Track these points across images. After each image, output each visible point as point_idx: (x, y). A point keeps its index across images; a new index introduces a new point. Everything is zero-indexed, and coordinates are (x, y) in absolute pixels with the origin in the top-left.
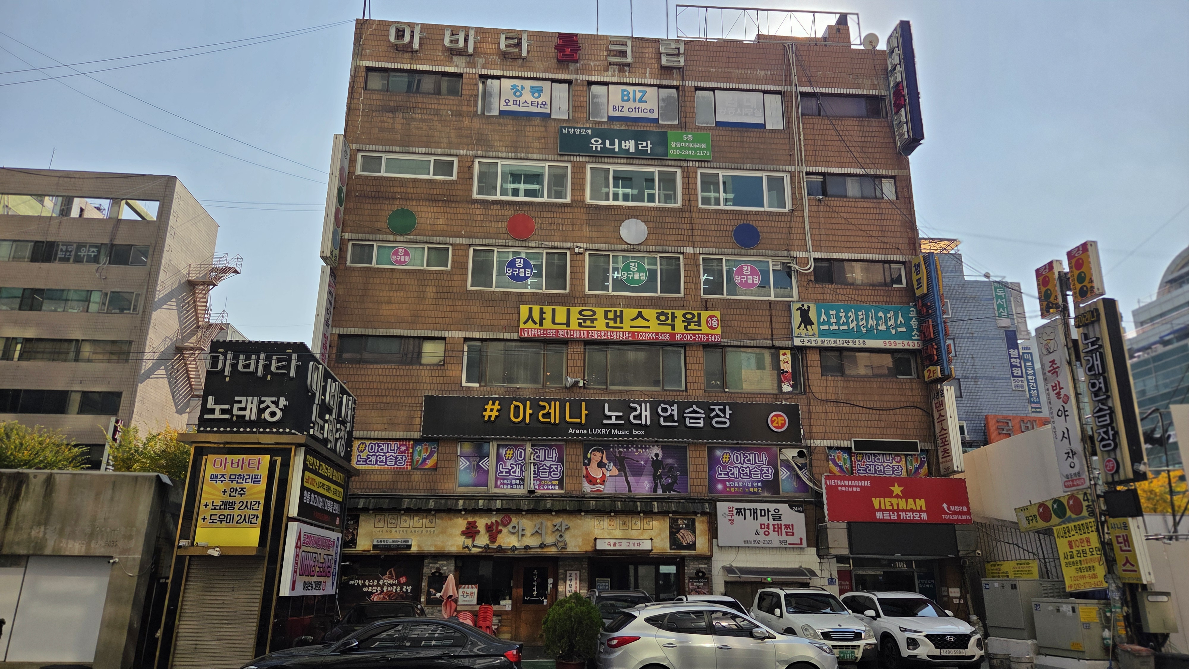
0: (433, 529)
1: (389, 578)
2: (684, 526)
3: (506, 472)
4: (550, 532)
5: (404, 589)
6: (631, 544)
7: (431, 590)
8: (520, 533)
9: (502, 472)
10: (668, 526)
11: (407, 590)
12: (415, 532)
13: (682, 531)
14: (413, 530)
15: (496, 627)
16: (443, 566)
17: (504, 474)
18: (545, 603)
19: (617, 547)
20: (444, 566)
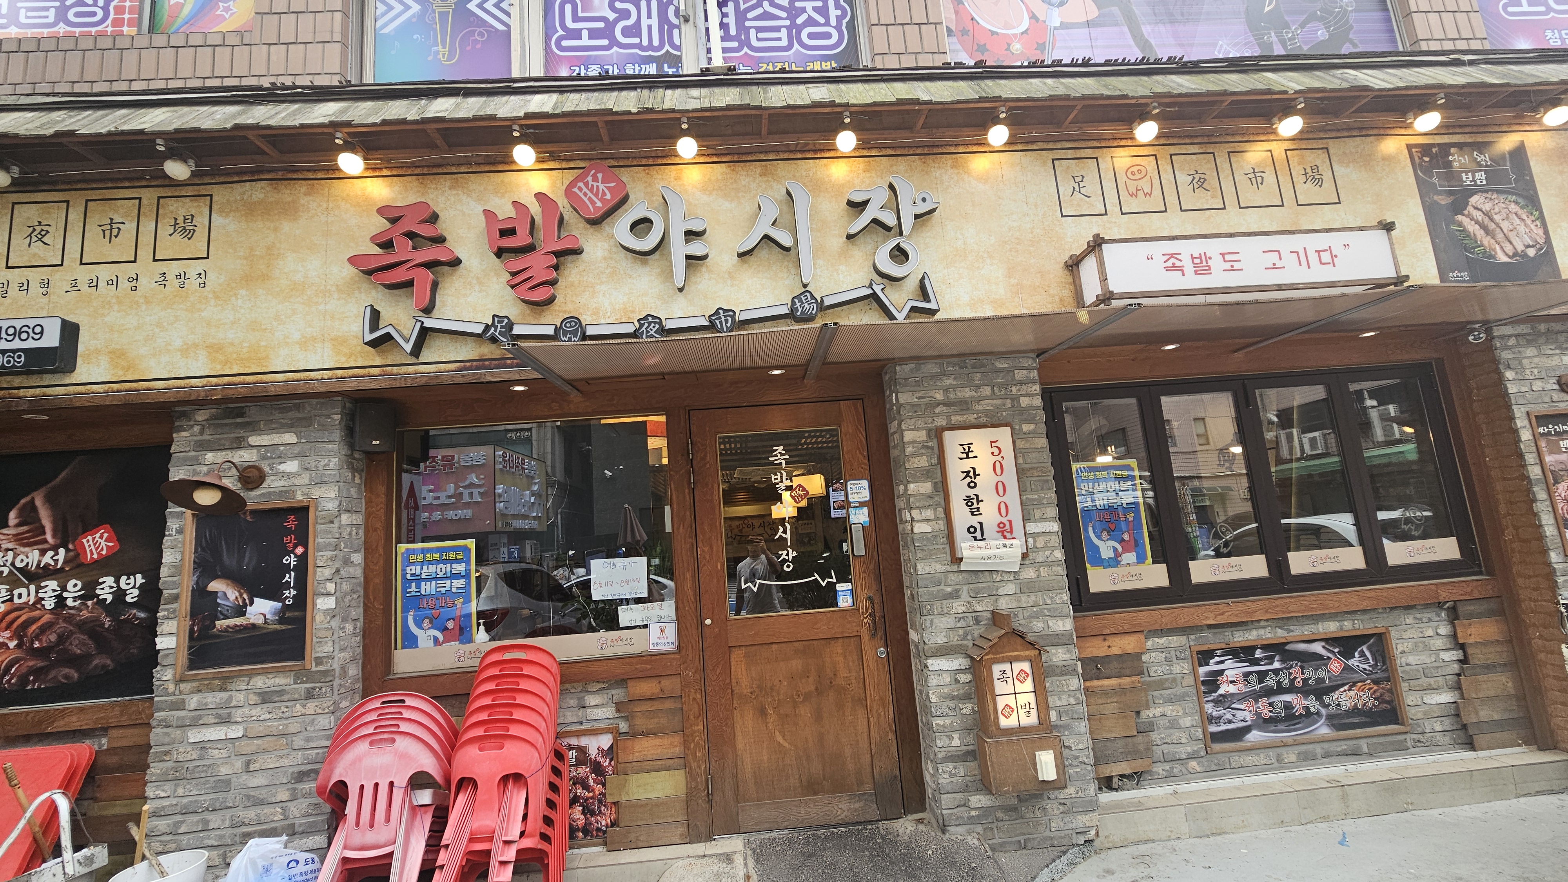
0: (198, 266)
1: (19, 539)
2: (1481, 177)
3: (594, 34)
4: (837, 241)
5: (106, 589)
6: (1289, 260)
7: (215, 586)
8: (679, 249)
9: (576, 34)
10: (1412, 180)
11: (120, 594)
12: (94, 284)
13: (1474, 200)
14: (84, 274)
15: (605, 741)
16: (276, 453)
17: (585, 41)
18: (845, 601)
19: (1218, 278)
20: (282, 458)
